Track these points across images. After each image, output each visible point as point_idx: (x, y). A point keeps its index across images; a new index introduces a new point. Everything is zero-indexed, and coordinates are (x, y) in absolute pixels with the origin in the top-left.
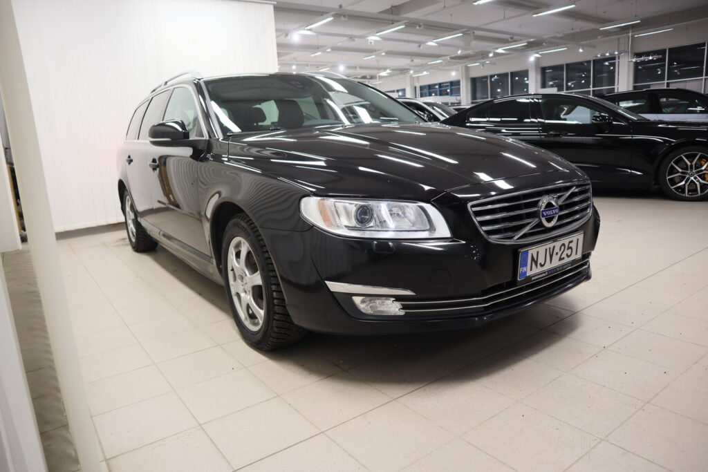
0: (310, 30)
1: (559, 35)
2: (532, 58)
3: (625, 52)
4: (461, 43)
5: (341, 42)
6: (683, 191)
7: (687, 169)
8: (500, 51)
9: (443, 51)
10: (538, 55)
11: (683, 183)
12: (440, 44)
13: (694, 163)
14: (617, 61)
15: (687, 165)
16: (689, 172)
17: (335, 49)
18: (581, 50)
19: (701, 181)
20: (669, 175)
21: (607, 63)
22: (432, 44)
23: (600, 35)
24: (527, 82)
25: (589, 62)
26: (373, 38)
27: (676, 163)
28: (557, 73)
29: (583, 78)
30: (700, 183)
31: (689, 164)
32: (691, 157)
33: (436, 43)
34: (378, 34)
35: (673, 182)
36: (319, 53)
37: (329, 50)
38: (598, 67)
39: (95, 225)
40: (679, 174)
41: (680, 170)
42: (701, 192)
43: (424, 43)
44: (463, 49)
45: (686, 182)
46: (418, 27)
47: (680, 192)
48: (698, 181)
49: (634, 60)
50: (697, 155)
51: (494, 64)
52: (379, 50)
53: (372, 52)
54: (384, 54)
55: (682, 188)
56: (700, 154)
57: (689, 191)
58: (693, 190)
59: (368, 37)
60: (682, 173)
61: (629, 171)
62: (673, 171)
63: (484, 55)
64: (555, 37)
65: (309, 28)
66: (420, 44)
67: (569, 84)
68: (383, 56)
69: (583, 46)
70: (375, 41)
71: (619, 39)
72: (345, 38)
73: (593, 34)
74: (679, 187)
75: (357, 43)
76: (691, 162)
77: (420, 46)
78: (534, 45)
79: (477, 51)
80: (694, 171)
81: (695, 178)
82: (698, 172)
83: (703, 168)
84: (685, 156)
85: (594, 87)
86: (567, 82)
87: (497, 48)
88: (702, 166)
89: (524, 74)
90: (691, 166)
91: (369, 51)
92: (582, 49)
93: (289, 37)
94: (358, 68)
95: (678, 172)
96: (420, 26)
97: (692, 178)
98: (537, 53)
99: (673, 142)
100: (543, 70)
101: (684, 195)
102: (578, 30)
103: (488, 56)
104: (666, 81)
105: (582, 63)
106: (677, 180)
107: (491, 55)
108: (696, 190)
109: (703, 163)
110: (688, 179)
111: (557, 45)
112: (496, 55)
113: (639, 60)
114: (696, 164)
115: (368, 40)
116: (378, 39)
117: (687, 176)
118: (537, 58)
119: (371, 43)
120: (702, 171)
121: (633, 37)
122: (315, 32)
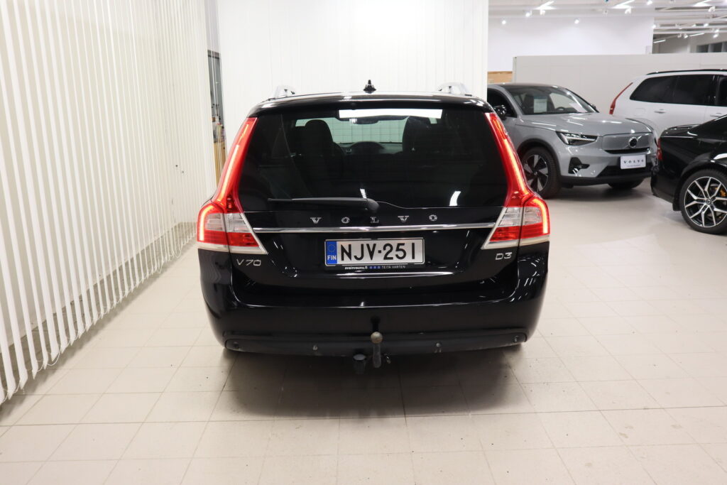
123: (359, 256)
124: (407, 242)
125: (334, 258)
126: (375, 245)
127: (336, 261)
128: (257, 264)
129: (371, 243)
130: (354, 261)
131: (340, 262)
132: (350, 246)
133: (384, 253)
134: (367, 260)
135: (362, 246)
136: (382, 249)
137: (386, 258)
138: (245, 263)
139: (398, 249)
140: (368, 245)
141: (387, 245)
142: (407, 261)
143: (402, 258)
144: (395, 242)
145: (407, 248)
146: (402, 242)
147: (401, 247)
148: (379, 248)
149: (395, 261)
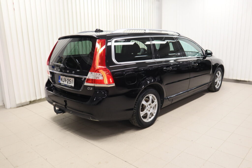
123: (63, 81)
124: (71, 79)
125: (60, 80)
131: (60, 82)
132: (62, 78)
133: (67, 81)
134: (64, 83)
135: (64, 78)
137: (67, 83)
139: (70, 81)
141: (68, 79)
142: (71, 85)
143: (70, 84)
144: (69, 78)
145: (71, 81)
146: (70, 79)
147: (70, 80)
148: (67, 80)
149: (69, 84)
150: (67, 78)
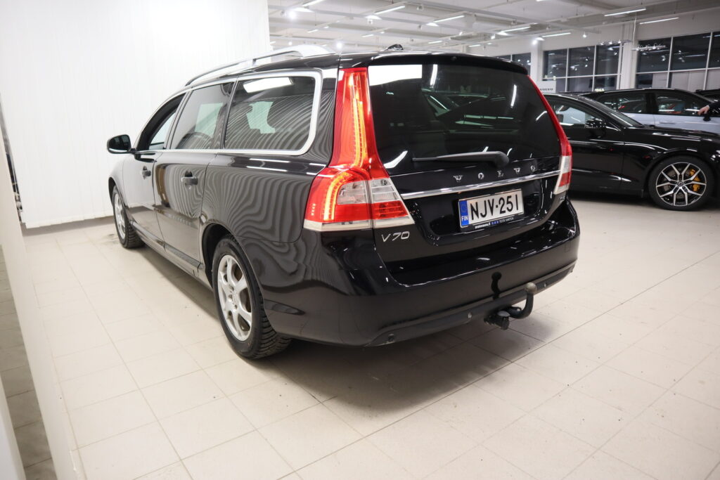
0: (307, 7)
1: (563, 20)
2: (535, 41)
3: (629, 41)
4: (463, 25)
5: (338, 20)
6: (671, 200)
7: (676, 178)
8: (502, 33)
9: (444, 31)
10: (541, 39)
11: (672, 192)
12: (441, 25)
13: (683, 173)
14: (620, 47)
15: (676, 174)
16: (678, 181)
17: (333, 26)
18: (585, 36)
19: (689, 191)
20: (659, 184)
21: (611, 49)
22: (433, 24)
23: (605, 21)
24: (529, 64)
25: (592, 47)
26: (372, 18)
27: (666, 172)
28: (560, 56)
29: (587, 63)
30: (688, 193)
31: (678, 173)
32: (680, 167)
33: (437, 24)
34: (377, 13)
35: (662, 191)
36: (316, 30)
37: (327, 27)
38: (601, 51)
39: (82, 219)
40: (668, 183)
41: (670, 180)
42: (689, 202)
43: (425, 23)
44: (464, 30)
45: (675, 191)
46: (418, 9)
47: (668, 201)
48: (686, 191)
49: (637, 49)
50: (686, 165)
51: (496, 46)
52: (378, 28)
53: (372, 30)
54: (383, 33)
55: (670, 198)
56: (689, 164)
57: (677, 200)
58: (681, 200)
59: (367, 16)
60: (671, 182)
61: (620, 178)
62: (662, 180)
63: (486, 36)
64: (558, 22)
65: (306, 5)
66: (420, 24)
67: (573, 67)
68: (382, 35)
69: (587, 32)
70: (374, 20)
71: (624, 25)
72: (344, 17)
73: (598, 20)
74: (668, 196)
75: (357, 21)
76: (681, 172)
77: (420, 27)
78: (537, 28)
79: (479, 32)
80: (683, 181)
81: (684, 188)
82: (687, 182)
83: (692, 179)
84: (675, 166)
85: (596, 74)
86: (570, 65)
87: (500, 31)
88: (690, 176)
89: (527, 56)
90: (681, 176)
91: (368, 29)
92: (586, 34)
93: (285, 14)
94: (356, 45)
95: (667, 181)
96: (420, 7)
97: (681, 188)
98: (540, 36)
99: (665, 151)
100: (546, 54)
101: (671, 204)
102: (583, 16)
103: (490, 37)
104: (669, 71)
105: (586, 48)
106: (666, 189)
107: (493, 37)
108: (684, 200)
109: (692, 173)
110: (677, 189)
111: (561, 29)
112: (498, 37)
113: (642, 49)
114: (685, 174)
115: (367, 19)
116: (377, 18)
117: (676, 186)
118: (540, 42)
119: (370, 22)
120: (690, 181)
121: (637, 24)
122: (312, 10)
123: (484, 214)
124: (512, 193)
125: (466, 218)
126: (493, 200)
127: (467, 221)
128: (405, 236)
129: (490, 198)
130: (481, 219)
131: (471, 222)
132: (477, 203)
133: (500, 206)
134: (489, 217)
135: (485, 202)
136: (498, 204)
137: (502, 212)
138: (392, 237)
139: (508, 202)
140: (489, 201)
141: (502, 199)
142: (514, 212)
143: (510, 210)
144: (504, 195)
145: (513, 200)
146: (509, 197)
147: (510, 200)
148: (496, 203)
149: (508, 214)
150: (496, 197)
